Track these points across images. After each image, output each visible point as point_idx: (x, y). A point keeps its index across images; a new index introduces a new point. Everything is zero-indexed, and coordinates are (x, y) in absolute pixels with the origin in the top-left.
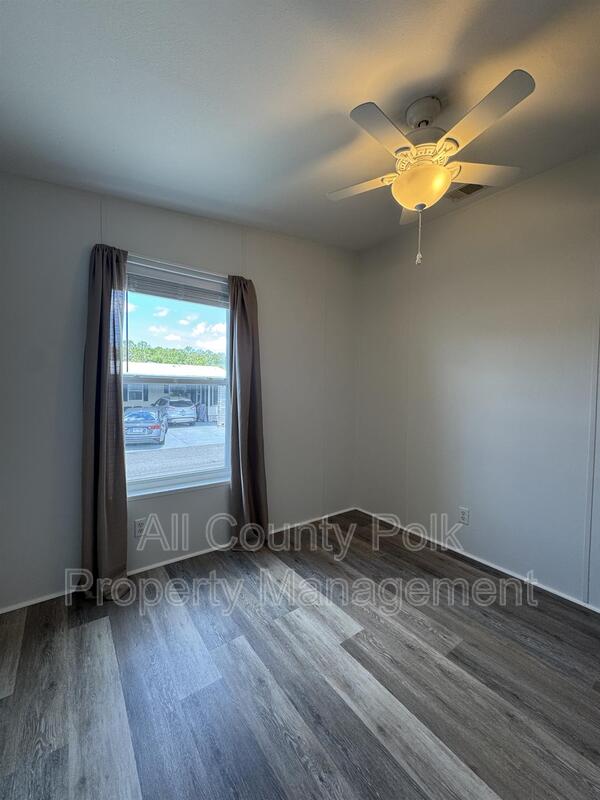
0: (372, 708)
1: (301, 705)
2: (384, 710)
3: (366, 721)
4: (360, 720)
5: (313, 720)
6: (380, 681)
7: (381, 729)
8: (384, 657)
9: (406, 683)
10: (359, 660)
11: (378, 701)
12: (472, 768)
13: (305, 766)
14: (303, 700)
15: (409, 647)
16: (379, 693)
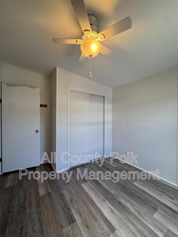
0: (106, 205)
1: (125, 207)
2: (103, 205)
3: (108, 202)
4: (109, 203)
5: (121, 203)
6: (102, 213)
7: (104, 201)
8: (99, 222)
9: (94, 212)
10: (109, 221)
11: (104, 207)
12: (87, 193)
13: (120, 195)
14: (125, 208)
15: (88, 227)
16: (103, 209)
